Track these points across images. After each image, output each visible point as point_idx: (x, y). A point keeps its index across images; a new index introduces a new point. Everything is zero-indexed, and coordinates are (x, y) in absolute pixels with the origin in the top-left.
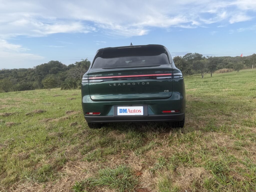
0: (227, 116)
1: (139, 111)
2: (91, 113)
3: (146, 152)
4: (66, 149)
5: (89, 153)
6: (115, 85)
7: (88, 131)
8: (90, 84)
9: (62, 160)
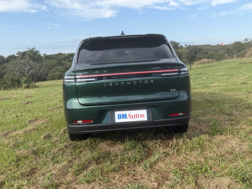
0: (229, 116)
1: (142, 116)
2: (80, 122)
3: (155, 165)
4: (51, 171)
5: (85, 173)
6: (111, 84)
7: (71, 145)
8: (77, 84)
9: (52, 185)
